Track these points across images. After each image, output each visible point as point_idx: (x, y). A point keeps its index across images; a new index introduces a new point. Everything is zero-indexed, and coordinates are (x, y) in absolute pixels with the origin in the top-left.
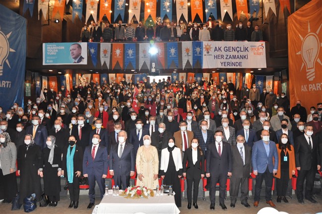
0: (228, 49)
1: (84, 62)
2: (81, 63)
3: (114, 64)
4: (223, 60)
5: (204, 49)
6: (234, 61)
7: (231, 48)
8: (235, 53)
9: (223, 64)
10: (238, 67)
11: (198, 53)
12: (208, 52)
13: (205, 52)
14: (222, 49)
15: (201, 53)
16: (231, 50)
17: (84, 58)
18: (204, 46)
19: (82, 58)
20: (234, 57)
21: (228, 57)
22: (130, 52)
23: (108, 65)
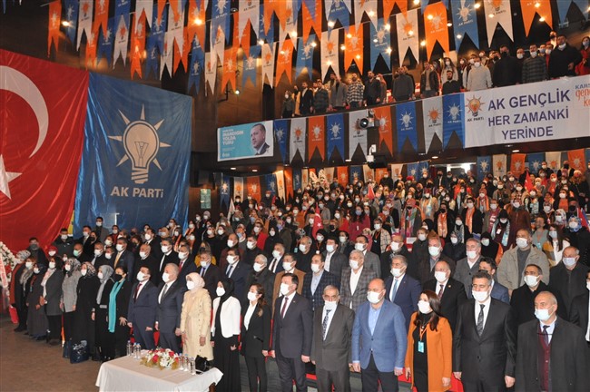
0: (519, 102)
1: (270, 153)
2: (266, 155)
3: (311, 152)
4: (506, 127)
5: (467, 109)
6: (533, 125)
7: (527, 98)
8: (537, 108)
9: (508, 135)
10: (545, 138)
11: (454, 118)
12: (476, 114)
13: (468, 115)
14: (506, 103)
15: (460, 116)
16: (527, 103)
17: (268, 146)
18: (466, 103)
19: (266, 146)
20: (534, 117)
21: (520, 119)
22: (336, 129)
23: (303, 156)
